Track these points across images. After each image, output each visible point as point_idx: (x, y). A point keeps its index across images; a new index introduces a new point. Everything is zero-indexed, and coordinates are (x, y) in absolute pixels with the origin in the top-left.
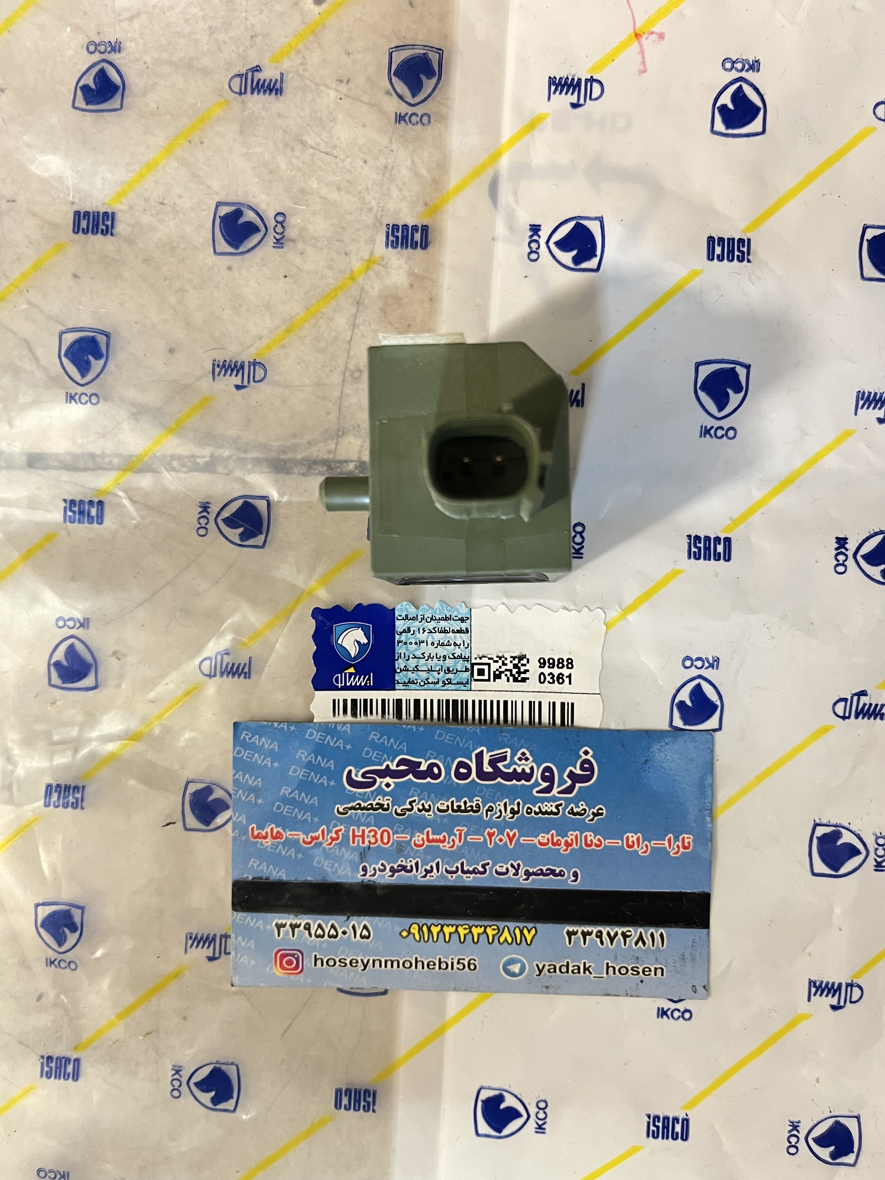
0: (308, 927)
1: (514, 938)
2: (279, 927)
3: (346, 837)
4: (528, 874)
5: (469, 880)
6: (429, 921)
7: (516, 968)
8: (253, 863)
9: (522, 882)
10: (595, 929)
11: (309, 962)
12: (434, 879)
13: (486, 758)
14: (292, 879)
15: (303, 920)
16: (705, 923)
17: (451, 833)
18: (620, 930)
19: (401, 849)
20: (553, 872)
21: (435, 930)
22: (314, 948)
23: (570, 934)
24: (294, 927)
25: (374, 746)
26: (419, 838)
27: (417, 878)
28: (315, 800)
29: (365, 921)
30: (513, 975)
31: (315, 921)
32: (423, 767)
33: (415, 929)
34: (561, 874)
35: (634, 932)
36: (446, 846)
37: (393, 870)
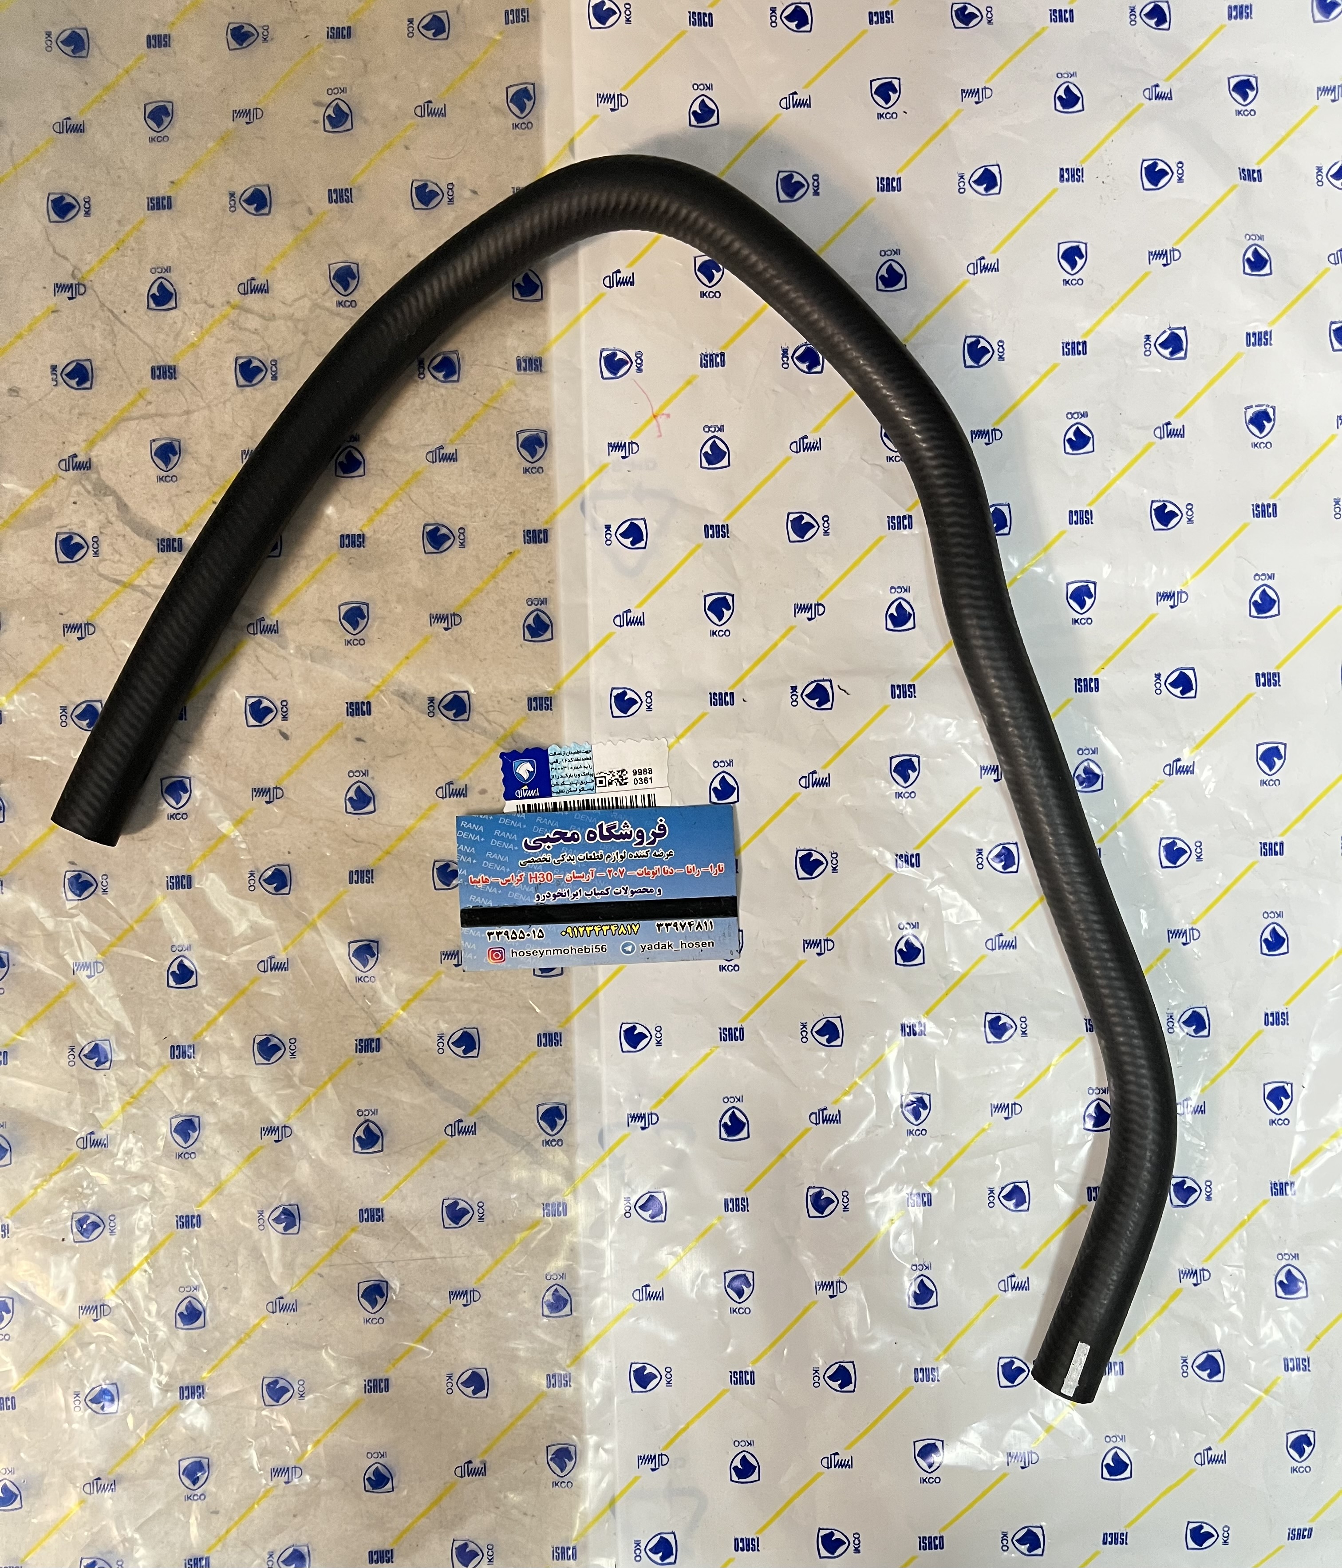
0: (507, 933)
1: (627, 931)
2: (490, 934)
3: (526, 878)
4: (632, 892)
5: (599, 899)
6: (577, 925)
7: (629, 949)
8: (472, 898)
9: (630, 897)
10: (673, 922)
11: (508, 955)
12: (578, 899)
13: (605, 827)
14: (496, 905)
15: (503, 929)
16: (735, 914)
17: (587, 872)
18: (687, 921)
19: (559, 883)
20: (646, 890)
21: (581, 930)
22: (511, 946)
23: (659, 926)
24: (498, 934)
25: (540, 825)
26: (568, 876)
27: (569, 900)
28: (507, 859)
29: (540, 927)
30: (628, 952)
31: (510, 929)
32: (569, 835)
33: (569, 930)
34: (651, 891)
35: (695, 922)
36: (584, 880)
37: (555, 896)
